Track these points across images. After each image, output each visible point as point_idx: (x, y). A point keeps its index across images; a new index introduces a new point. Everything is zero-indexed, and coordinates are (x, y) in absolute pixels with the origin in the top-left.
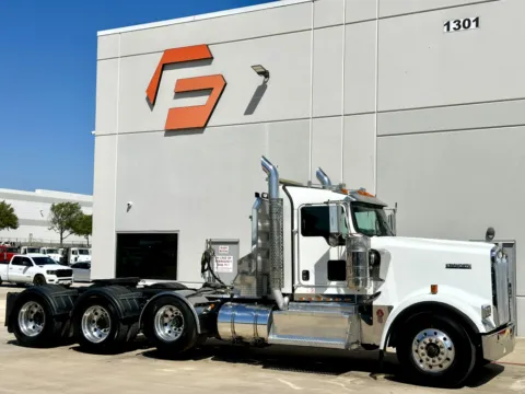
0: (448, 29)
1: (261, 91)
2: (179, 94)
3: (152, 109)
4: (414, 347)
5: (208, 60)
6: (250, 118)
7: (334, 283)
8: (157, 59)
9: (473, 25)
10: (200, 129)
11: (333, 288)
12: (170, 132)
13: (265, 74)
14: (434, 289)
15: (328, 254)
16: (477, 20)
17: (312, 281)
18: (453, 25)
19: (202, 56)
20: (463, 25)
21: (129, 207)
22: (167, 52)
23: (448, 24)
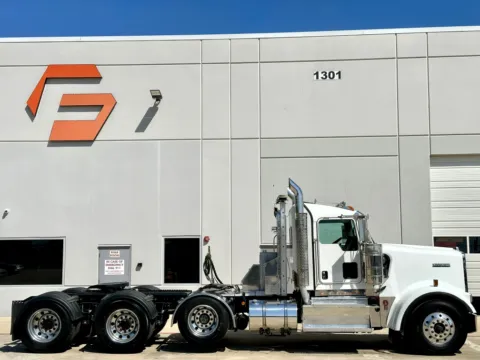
0: (317, 78)
1: (152, 112)
2: (63, 108)
3: (32, 120)
4: (424, 328)
5: (96, 79)
6: (141, 135)
7: (348, 281)
8: (40, 72)
9: (337, 77)
10: (89, 143)
11: (348, 284)
12: (53, 143)
13: (158, 98)
14: (436, 283)
15: (343, 257)
16: (339, 73)
17: (330, 279)
18: (321, 75)
19: (90, 75)
20: (329, 76)
21: (6, 214)
22: (51, 68)
23: (317, 74)
